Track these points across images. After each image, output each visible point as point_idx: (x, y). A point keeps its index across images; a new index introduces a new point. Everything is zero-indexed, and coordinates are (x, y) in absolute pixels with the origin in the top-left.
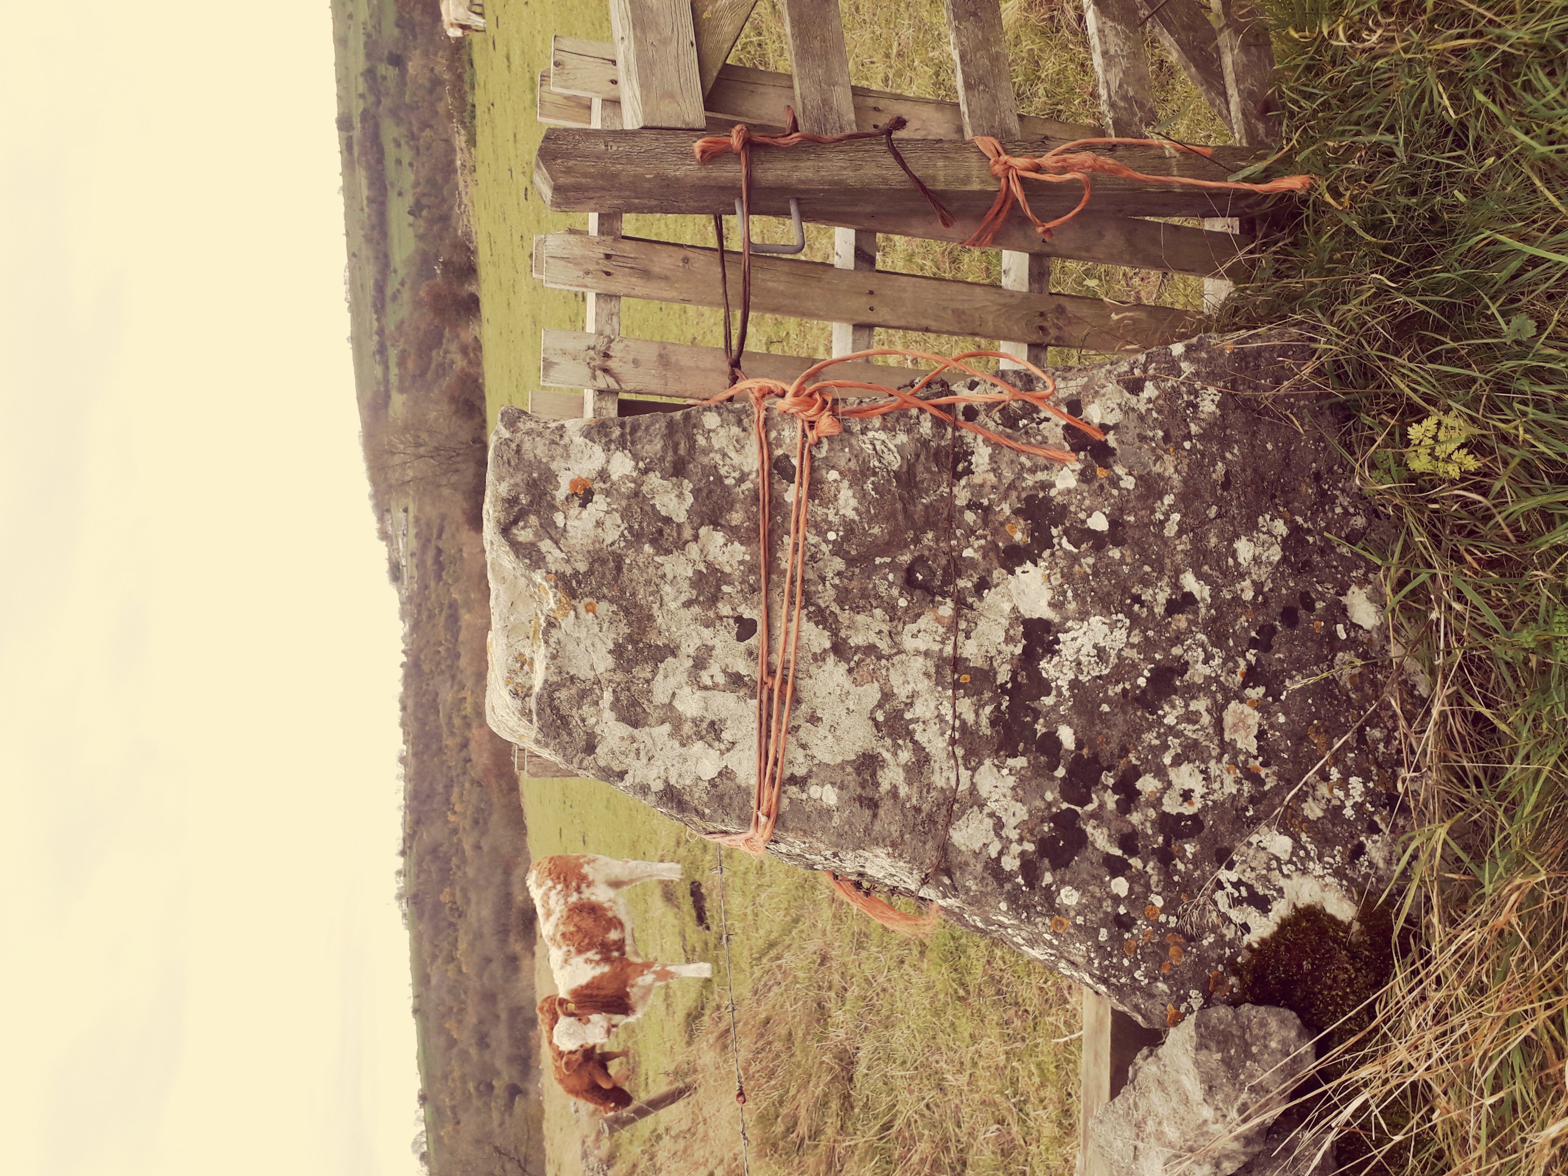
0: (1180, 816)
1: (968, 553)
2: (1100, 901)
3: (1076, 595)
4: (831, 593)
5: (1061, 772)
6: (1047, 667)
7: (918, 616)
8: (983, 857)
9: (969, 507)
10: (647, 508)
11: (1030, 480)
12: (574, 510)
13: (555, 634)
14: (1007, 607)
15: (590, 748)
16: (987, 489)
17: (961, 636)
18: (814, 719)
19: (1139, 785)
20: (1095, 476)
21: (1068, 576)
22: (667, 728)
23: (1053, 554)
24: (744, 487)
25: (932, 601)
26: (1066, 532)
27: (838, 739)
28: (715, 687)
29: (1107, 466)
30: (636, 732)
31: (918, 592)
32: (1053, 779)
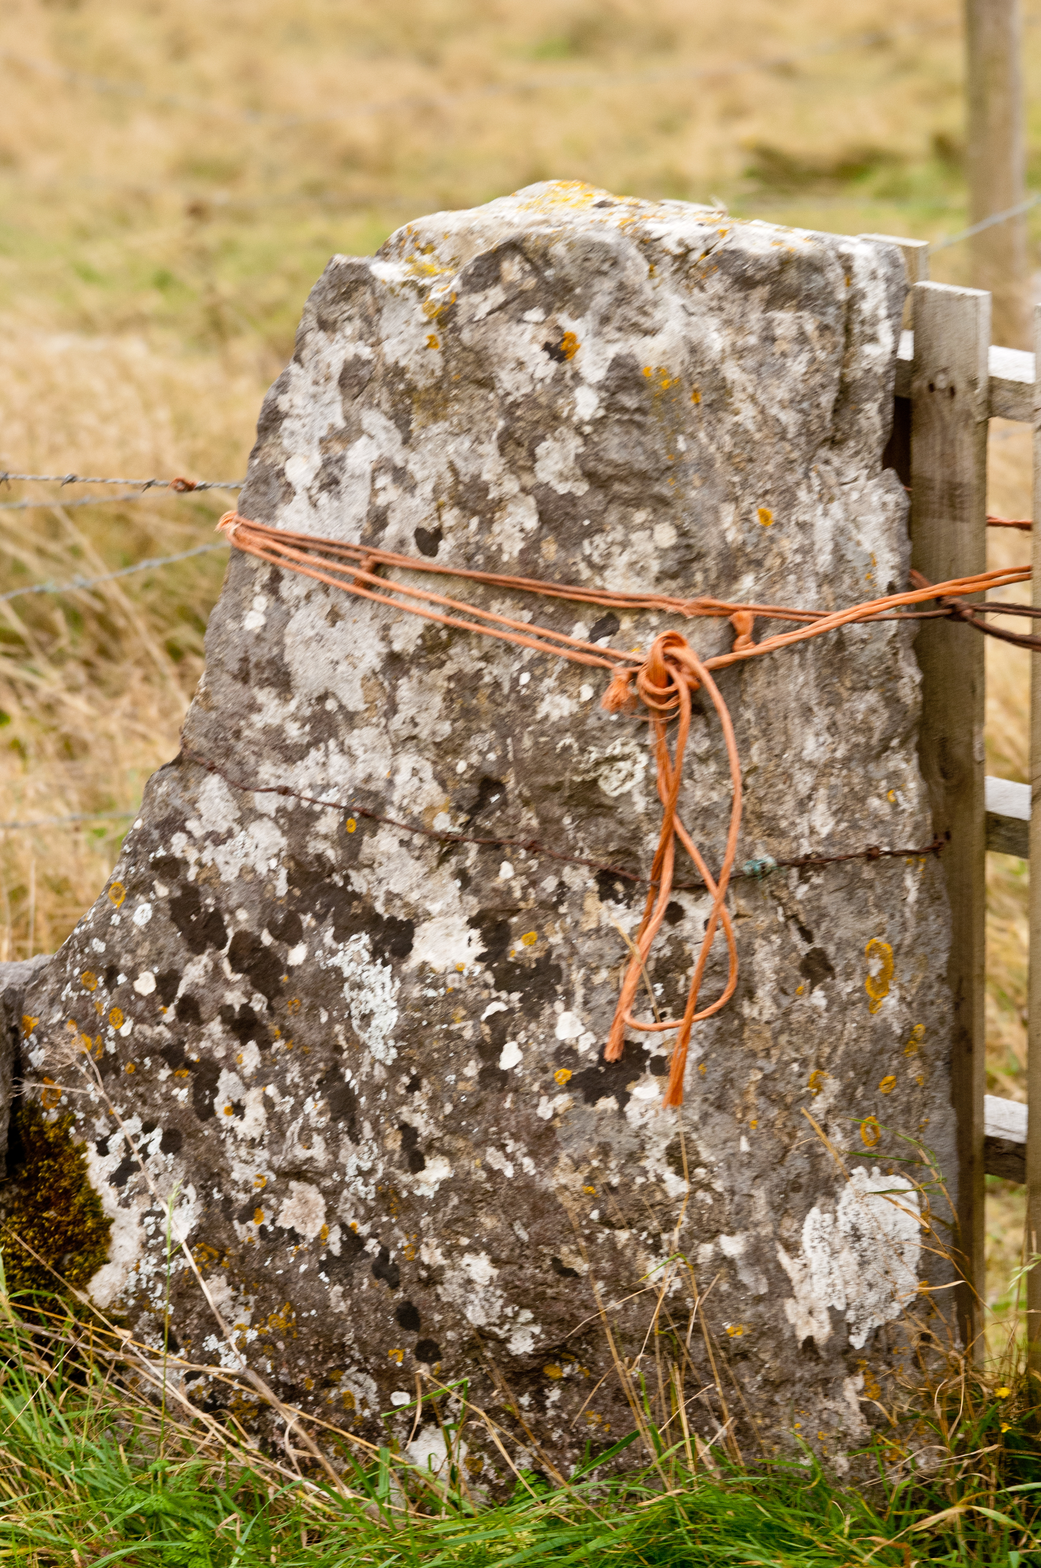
0: (215, 1091)
1: (506, 870)
2: (132, 952)
3: (427, 1002)
4: (471, 667)
5: (267, 939)
6: (361, 942)
7: (443, 783)
8: (187, 809)
9: (561, 884)
10: (540, 431)
11: (577, 976)
12: (545, 335)
13: (412, 295)
14: (434, 908)
15: (324, 325)
16: (577, 915)
17: (405, 835)
18: (334, 617)
19: (252, 1045)
20: (560, 1065)
21: (453, 997)
22: (341, 424)
23: (486, 986)
24: (582, 566)
25: (459, 808)
26: (511, 1011)
27: (307, 643)
28: (375, 493)
29: (570, 1085)
30: (334, 383)
31: (474, 791)
32: (261, 926)
